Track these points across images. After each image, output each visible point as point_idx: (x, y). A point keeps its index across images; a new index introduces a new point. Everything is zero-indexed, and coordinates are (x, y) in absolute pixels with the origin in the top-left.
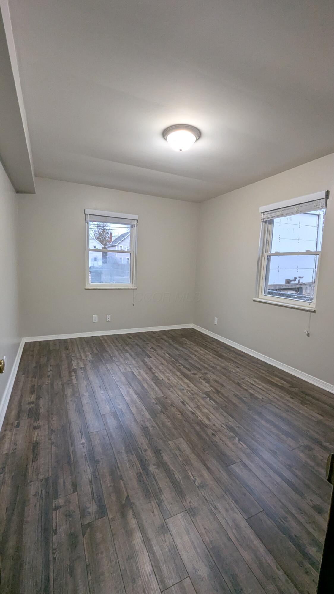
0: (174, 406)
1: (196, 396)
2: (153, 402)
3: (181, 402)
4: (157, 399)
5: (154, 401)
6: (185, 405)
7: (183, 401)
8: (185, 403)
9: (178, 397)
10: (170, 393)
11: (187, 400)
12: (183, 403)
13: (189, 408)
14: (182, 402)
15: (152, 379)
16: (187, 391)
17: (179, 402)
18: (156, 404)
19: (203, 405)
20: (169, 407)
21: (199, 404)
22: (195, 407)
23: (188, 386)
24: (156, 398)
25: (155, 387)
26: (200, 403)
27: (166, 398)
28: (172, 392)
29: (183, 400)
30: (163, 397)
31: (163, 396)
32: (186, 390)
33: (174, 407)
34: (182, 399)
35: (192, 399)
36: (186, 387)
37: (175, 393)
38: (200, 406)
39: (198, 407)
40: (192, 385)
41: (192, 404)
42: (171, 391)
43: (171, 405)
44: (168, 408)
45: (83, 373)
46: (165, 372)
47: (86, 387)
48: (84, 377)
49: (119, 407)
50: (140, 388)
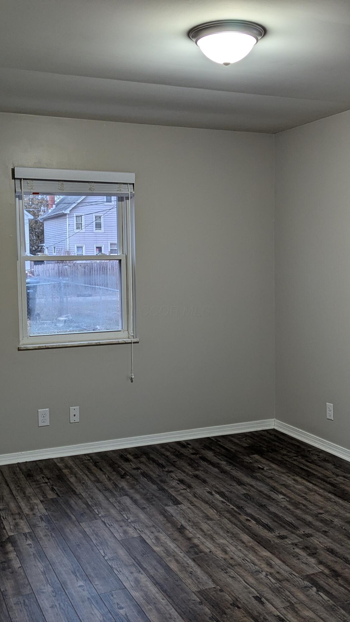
0: (240, 605)
1: (286, 584)
2: (194, 600)
3: (253, 597)
4: (201, 593)
5: (195, 597)
6: (262, 603)
7: (258, 595)
8: (263, 599)
9: (246, 588)
10: (230, 580)
11: (268, 594)
12: (258, 599)
13: (273, 609)
14: (256, 598)
15: (188, 553)
16: (267, 575)
17: (250, 598)
18: (201, 603)
19: (301, 602)
20: (229, 608)
21: (293, 600)
22: (284, 608)
23: (270, 565)
24: (199, 592)
25: (194, 568)
26: (297, 599)
27: (221, 590)
28: (233, 577)
29: (258, 593)
30: (214, 588)
31: (213, 586)
32: (264, 573)
33: (239, 608)
34: (256, 592)
35: (277, 591)
36: (264, 566)
37: (241, 579)
38: (296, 605)
39: (292, 607)
40: (278, 562)
41: (278, 602)
42: (230, 576)
43: (234, 605)
44: (228, 611)
45: (33, 546)
46: (215, 536)
47: (44, 573)
48: (35, 552)
49: (122, 612)
50: (162, 571)
